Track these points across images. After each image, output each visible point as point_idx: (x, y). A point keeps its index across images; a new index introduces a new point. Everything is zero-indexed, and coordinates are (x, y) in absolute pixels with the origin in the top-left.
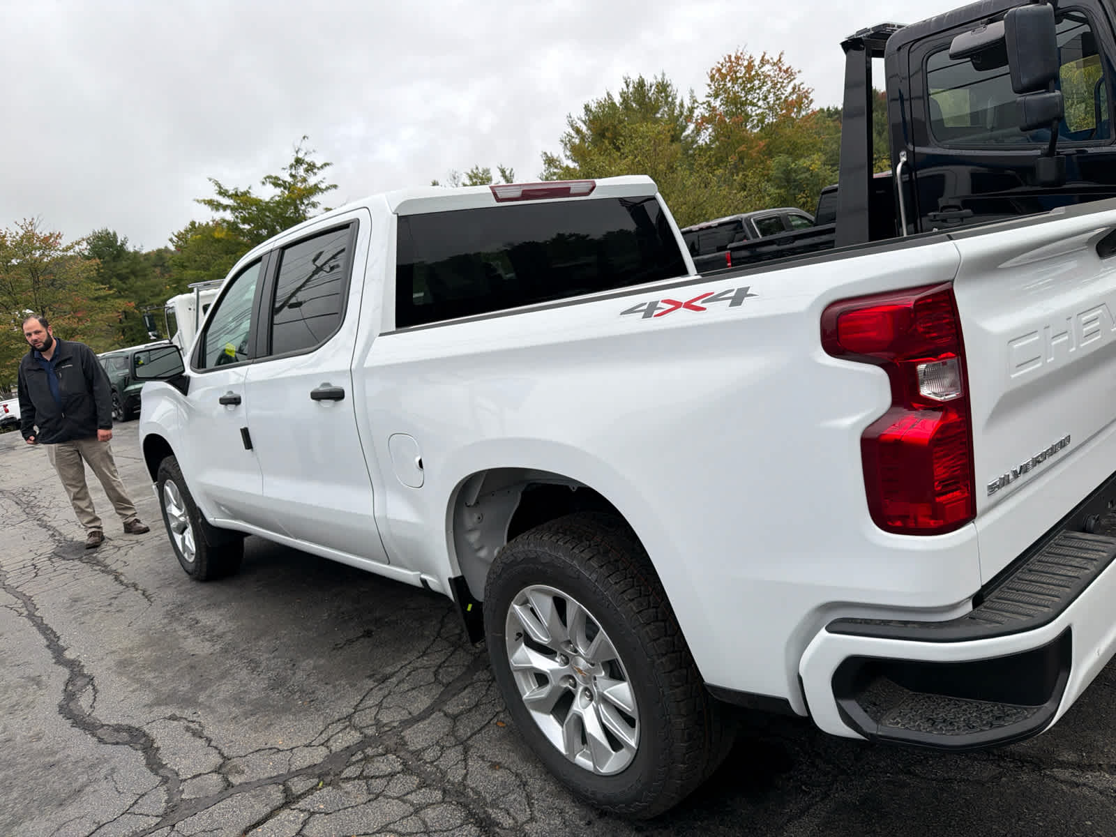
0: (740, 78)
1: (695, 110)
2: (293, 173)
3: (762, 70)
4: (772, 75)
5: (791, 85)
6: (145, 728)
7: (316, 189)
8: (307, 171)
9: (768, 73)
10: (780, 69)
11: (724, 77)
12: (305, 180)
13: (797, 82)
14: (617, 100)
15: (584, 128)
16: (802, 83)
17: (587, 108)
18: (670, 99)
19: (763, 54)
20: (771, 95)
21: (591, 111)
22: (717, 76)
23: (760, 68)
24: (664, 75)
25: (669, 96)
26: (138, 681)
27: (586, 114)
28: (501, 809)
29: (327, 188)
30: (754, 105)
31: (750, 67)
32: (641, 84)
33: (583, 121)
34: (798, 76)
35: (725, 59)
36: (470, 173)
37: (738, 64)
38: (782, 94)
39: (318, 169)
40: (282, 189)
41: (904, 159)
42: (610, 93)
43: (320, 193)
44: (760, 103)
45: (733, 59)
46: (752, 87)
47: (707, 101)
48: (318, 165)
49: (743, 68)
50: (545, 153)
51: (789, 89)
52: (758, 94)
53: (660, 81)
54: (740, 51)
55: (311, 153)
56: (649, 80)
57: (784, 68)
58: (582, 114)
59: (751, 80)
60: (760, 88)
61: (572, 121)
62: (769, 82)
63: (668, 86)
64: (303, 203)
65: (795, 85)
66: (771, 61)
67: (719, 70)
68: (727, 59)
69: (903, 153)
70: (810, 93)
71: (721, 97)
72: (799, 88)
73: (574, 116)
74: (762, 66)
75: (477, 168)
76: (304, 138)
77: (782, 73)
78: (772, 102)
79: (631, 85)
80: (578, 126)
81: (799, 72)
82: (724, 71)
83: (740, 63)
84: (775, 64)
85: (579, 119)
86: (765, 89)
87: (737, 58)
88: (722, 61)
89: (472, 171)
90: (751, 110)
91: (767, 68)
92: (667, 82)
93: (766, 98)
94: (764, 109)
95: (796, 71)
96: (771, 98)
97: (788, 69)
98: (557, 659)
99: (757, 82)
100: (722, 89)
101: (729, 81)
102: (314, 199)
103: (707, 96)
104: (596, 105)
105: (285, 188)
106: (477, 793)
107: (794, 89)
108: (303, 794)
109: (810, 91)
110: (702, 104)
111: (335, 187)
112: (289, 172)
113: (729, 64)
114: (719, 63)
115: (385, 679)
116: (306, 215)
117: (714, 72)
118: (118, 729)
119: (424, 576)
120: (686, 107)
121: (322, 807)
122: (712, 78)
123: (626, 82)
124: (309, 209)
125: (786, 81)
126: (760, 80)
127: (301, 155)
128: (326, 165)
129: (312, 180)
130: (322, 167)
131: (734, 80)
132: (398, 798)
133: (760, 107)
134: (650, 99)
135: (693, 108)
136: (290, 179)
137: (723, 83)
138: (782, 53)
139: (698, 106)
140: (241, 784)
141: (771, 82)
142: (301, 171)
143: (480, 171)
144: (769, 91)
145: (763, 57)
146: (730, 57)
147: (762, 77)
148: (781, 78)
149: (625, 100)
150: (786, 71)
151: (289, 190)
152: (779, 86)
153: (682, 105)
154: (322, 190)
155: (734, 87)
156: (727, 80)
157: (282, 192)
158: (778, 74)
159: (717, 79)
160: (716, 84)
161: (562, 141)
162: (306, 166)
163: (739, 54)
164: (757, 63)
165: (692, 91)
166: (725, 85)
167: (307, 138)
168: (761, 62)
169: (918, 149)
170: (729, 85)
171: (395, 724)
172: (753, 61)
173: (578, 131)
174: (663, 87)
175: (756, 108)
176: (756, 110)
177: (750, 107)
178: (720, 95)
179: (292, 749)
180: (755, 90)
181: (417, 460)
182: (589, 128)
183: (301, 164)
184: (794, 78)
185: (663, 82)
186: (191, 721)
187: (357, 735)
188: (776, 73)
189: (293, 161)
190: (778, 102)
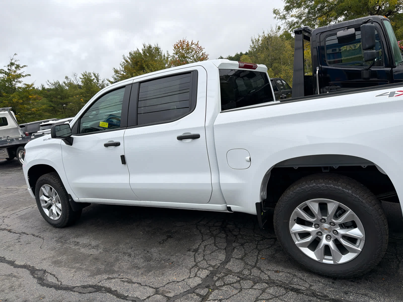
0: (185, 48)
1: (169, 58)
2: (10, 68)
3: (192, 46)
4: (195, 48)
5: (202, 53)
6: (100, 284)
7: (19, 76)
8: (16, 68)
9: (194, 48)
10: (198, 47)
11: (179, 47)
12: (15, 72)
13: (203, 52)
14: (141, 52)
15: (129, 61)
16: (205, 52)
17: (130, 54)
18: (160, 53)
19: (192, 41)
20: (195, 55)
21: (132, 54)
22: (176, 47)
23: (191, 46)
24: (157, 45)
25: (160, 52)
26: (74, 268)
27: (130, 56)
28: (296, 284)
29: (26, 76)
30: (190, 58)
31: (188, 45)
32: (150, 47)
33: (129, 58)
34: (203, 49)
35: (179, 41)
36: (83, 74)
37: (184, 44)
38: (199, 55)
39: (21, 67)
40: (4, 75)
41: (318, 69)
42: (138, 49)
43: (23, 77)
44: (191, 58)
45: (182, 42)
46: (189, 52)
47: (174, 56)
48: (21, 66)
49: (185, 45)
50: (114, 68)
51: (201, 54)
52: (191, 54)
53: (156, 47)
54: (184, 39)
55: (17, 61)
56: (153, 46)
57: (199, 46)
58: (129, 56)
59: (188, 49)
60: (191, 53)
61: (125, 58)
62: (194, 51)
63: (159, 49)
64: (15, 81)
65: (203, 53)
66: (195, 44)
67: (177, 45)
68: (180, 42)
69: (317, 67)
70: (208, 56)
71: (178, 55)
72: (204, 54)
73: (126, 56)
74: (192, 45)
75: (86, 72)
76: (15, 54)
77: (199, 48)
78: (195, 58)
79: (146, 47)
80: (127, 59)
81: (204, 48)
82: (179, 46)
83: (184, 43)
84: (196, 45)
85: (127, 57)
86: (193, 53)
87: (183, 41)
88: (178, 42)
89: (84, 73)
90: (188, 60)
91: (193, 46)
92: (159, 47)
93: (193, 56)
94: (193, 60)
95: (203, 48)
96: (195, 56)
97: (200, 47)
98: (313, 226)
99: (190, 50)
100: (178, 52)
101: (181, 49)
102: (20, 80)
103: (173, 54)
104: (133, 53)
105: (6, 74)
106: (280, 281)
107: (202, 54)
108: (206, 295)
109: (208, 55)
110: (171, 56)
111: (30, 75)
112: (8, 68)
113: (180, 43)
114: (177, 43)
115: (196, 251)
116: (16, 86)
117: (175, 45)
118: (84, 287)
119: (228, 206)
120: (166, 57)
121: (222, 297)
122: (175, 48)
123: (144, 46)
124: (17, 84)
125: (200, 51)
126: (191, 50)
127: (13, 61)
128: (25, 66)
129: (18, 72)
130: (22, 67)
131: (183, 49)
132: (250, 288)
133: (191, 59)
134: (153, 52)
135: (168, 57)
136: (7, 71)
137: (178, 50)
138: (198, 42)
139: (170, 57)
140: (173, 296)
141: (195, 51)
142: (13, 68)
143: (87, 73)
144: (194, 54)
145: (192, 42)
146: (181, 41)
147: (192, 49)
148: (198, 50)
149: (144, 52)
150: (200, 48)
151: (7, 76)
152: (198, 52)
153: (164, 56)
154: (23, 76)
155: (182, 51)
156: (180, 49)
157: (4, 76)
158: (197, 49)
159: (177, 48)
160: (176, 50)
161: (121, 64)
162: (16, 66)
163: (184, 40)
164: (190, 44)
165: (168, 51)
166: (179, 50)
167: (17, 55)
168: (191, 44)
169: (323, 66)
170: (181, 50)
171: (219, 265)
172: (188, 43)
173: (127, 61)
174: (157, 49)
175: (190, 59)
176: (190, 60)
177: (188, 59)
178: (178, 54)
179: (183, 280)
180: (190, 53)
181: (249, 158)
182: (131, 61)
183: (13, 65)
184: (202, 50)
185: (157, 47)
186: (122, 278)
187: (207, 271)
188: (197, 48)
189: (9, 63)
190: (197, 58)
